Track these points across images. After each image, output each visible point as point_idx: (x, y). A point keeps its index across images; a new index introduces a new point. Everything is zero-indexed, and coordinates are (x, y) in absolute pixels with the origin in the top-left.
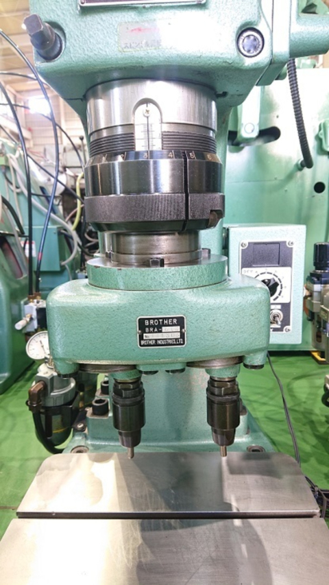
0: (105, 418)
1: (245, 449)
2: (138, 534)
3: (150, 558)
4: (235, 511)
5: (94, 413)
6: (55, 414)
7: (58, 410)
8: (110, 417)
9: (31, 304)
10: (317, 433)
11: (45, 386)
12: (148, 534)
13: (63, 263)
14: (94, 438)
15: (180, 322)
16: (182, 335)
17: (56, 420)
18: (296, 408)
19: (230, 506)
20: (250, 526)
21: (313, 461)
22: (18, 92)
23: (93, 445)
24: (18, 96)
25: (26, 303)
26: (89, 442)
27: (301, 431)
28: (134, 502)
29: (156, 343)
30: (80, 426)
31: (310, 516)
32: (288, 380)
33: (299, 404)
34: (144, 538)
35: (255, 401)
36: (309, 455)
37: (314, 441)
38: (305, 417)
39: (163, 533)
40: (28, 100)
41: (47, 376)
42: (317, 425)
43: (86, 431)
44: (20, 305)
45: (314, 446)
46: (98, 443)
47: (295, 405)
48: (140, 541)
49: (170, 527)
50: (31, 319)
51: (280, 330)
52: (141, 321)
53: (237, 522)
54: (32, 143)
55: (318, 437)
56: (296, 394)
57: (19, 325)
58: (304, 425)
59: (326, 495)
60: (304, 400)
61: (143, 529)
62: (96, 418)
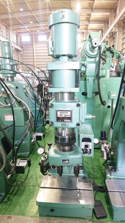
0: (55, 169)
1: (82, 177)
2: (61, 192)
3: (63, 195)
4: (78, 188)
5: (52, 168)
6: (44, 167)
7: (45, 167)
8: (56, 169)
9: (35, 135)
10: (102, 172)
11: (43, 162)
12: (63, 192)
13: (41, 119)
14: (52, 173)
15: (68, 160)
16: (69, 162)
17: (45, 169)
18: (99, 166)
19: (77, 188)
20: (80, 191)
21: (99, 179)
22: (17, 33)
23: (52, 174)
24: (18, 34)
25: (33, 134)
26: (51, 173)
27: (98, 172)
28: (61, 186)
29: (65, 163)
30: (50, 170)
31: (91, 190)
32: (99, 157)
33: (100, 164)
34: (62, 192)
35: (89, 163)
36: (98, 178)
37: (100, 174)
38: (100, 168)
39: (65, 192)
40: (21, 36)
41: (43, 160)
42: (102, 170)
43: (51, 171)
44: (32, 135)
45: (100, 176)
46: (53, 174)
47: (99, 165)
48: (62, 193)
49: (67, 191)
50: (35, 139)
51: (89, 154)
52: (63, 160)
53: (78, 191)
54: (22, 52)
55: (102, 173)
56: (100, 161)
57: (32, 141)
58: (99, 170)
59: (98, 187)
60: (101, 163)
61: (62, 191)
62: (53, 169)
